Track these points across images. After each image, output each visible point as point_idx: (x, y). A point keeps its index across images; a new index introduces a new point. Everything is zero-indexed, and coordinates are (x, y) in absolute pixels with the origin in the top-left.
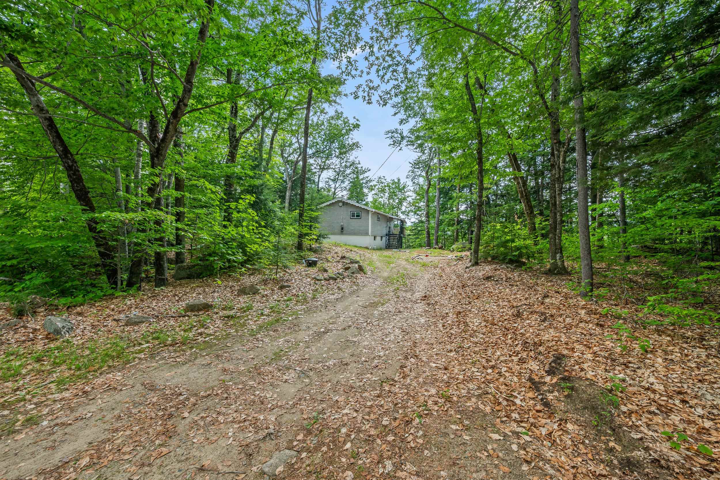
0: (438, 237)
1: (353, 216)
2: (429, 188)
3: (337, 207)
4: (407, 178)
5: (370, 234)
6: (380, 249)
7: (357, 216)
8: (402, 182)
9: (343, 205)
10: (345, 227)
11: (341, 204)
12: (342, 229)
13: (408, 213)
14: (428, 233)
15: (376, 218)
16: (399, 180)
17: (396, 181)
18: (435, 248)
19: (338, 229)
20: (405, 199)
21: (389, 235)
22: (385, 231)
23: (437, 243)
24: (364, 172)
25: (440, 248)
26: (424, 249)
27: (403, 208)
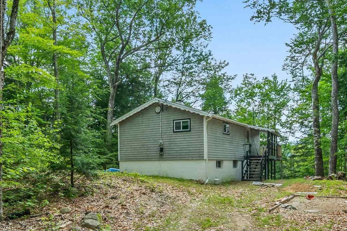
0: (336, 158)
1: (178, 127)
2: (318, 80)
3: (151, 115)
4: (284, 69)
5: (206, 157)
6: (232, 182)
7: (184, 127)
8: (279, 80)
9: (162, 110)
10: (165, 147)
11: (158, 109)
12: (162, 150)
13: (291, 124)
14: (319, 152)
15: (220, 130)
16: (275, 77)
17: (272, 79)
18: (331, 178)
19: (155, 150)
20: (284, 105)
21: (249, 157)
22: (241, 152)
23: (335, 170)
24: (220, 67)
25: (340, 178)
26: (310, 180)
27: (283, 119)
